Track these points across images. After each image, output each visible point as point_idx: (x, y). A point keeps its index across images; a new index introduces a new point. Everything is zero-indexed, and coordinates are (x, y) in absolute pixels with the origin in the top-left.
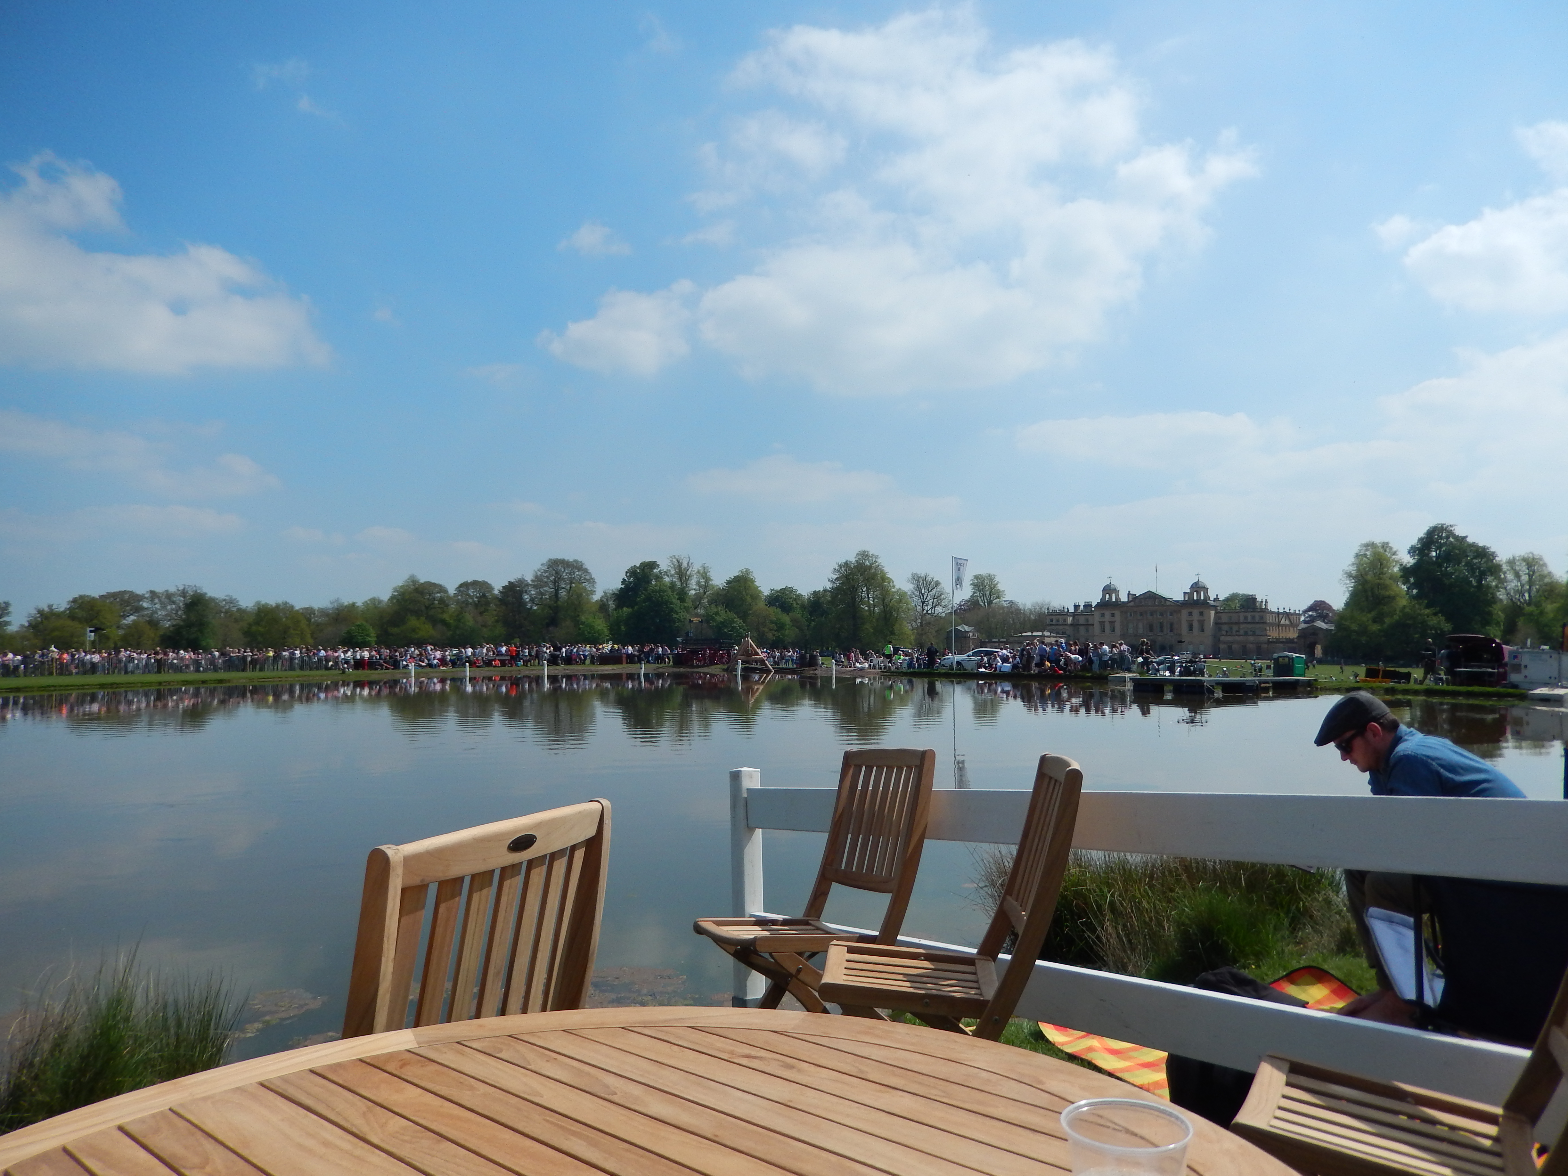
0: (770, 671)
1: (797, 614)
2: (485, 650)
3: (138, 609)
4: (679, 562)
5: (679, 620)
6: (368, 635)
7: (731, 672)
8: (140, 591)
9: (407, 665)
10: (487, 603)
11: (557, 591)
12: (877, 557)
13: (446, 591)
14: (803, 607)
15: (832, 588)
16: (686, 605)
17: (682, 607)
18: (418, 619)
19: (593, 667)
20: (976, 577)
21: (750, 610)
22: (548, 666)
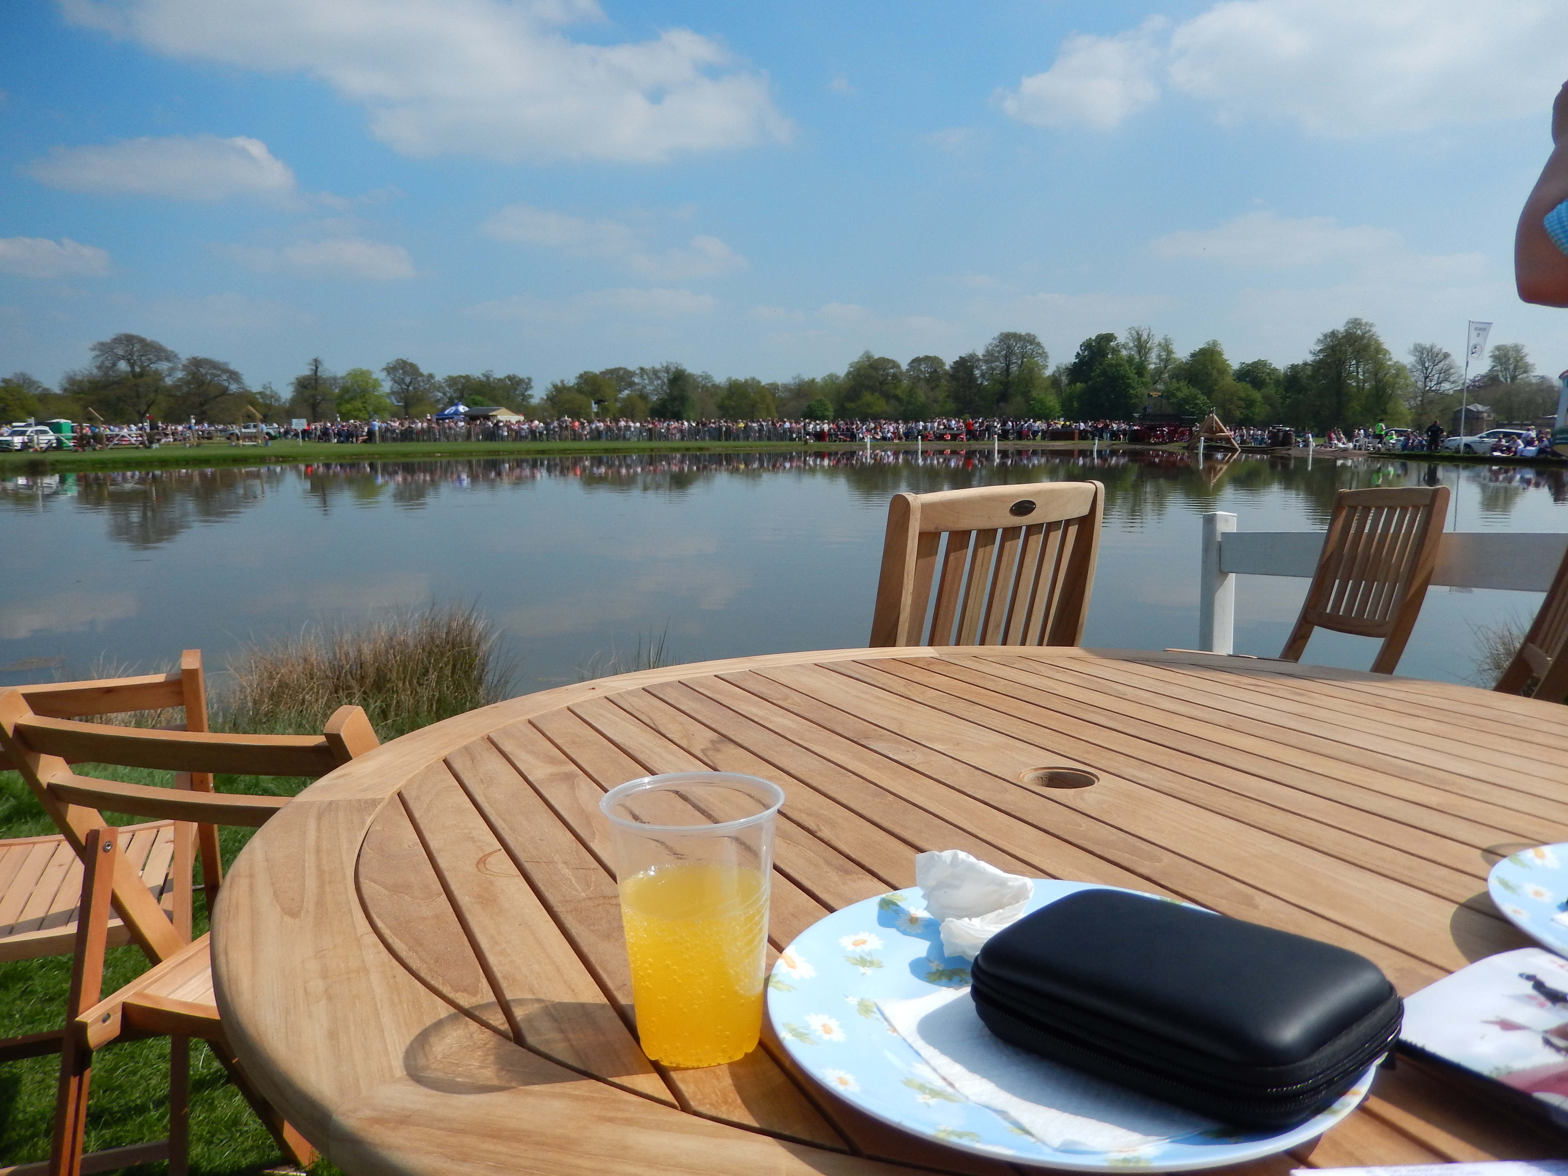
0: (1236, 450)
1: (1271, 390)
2: (936, 425)
3: (631, 384)
4: (1138, 334)
5: (1137, 396)
6: (826, 410)
7: (1192, 449)
8: (632, 367)
9: (863, 438)
10: (939, 379)
11: (1008, 366)
12: (1371, 325)
13: (899, 367)
14: (1278, 382)
15: (1314, 361)
16: (1144, 380)
17: (1140, 382)
18: (872, 395)
19: (1044, 443)
20: (1498, 348)
21: (1216, 385)
22: (998, 440)
